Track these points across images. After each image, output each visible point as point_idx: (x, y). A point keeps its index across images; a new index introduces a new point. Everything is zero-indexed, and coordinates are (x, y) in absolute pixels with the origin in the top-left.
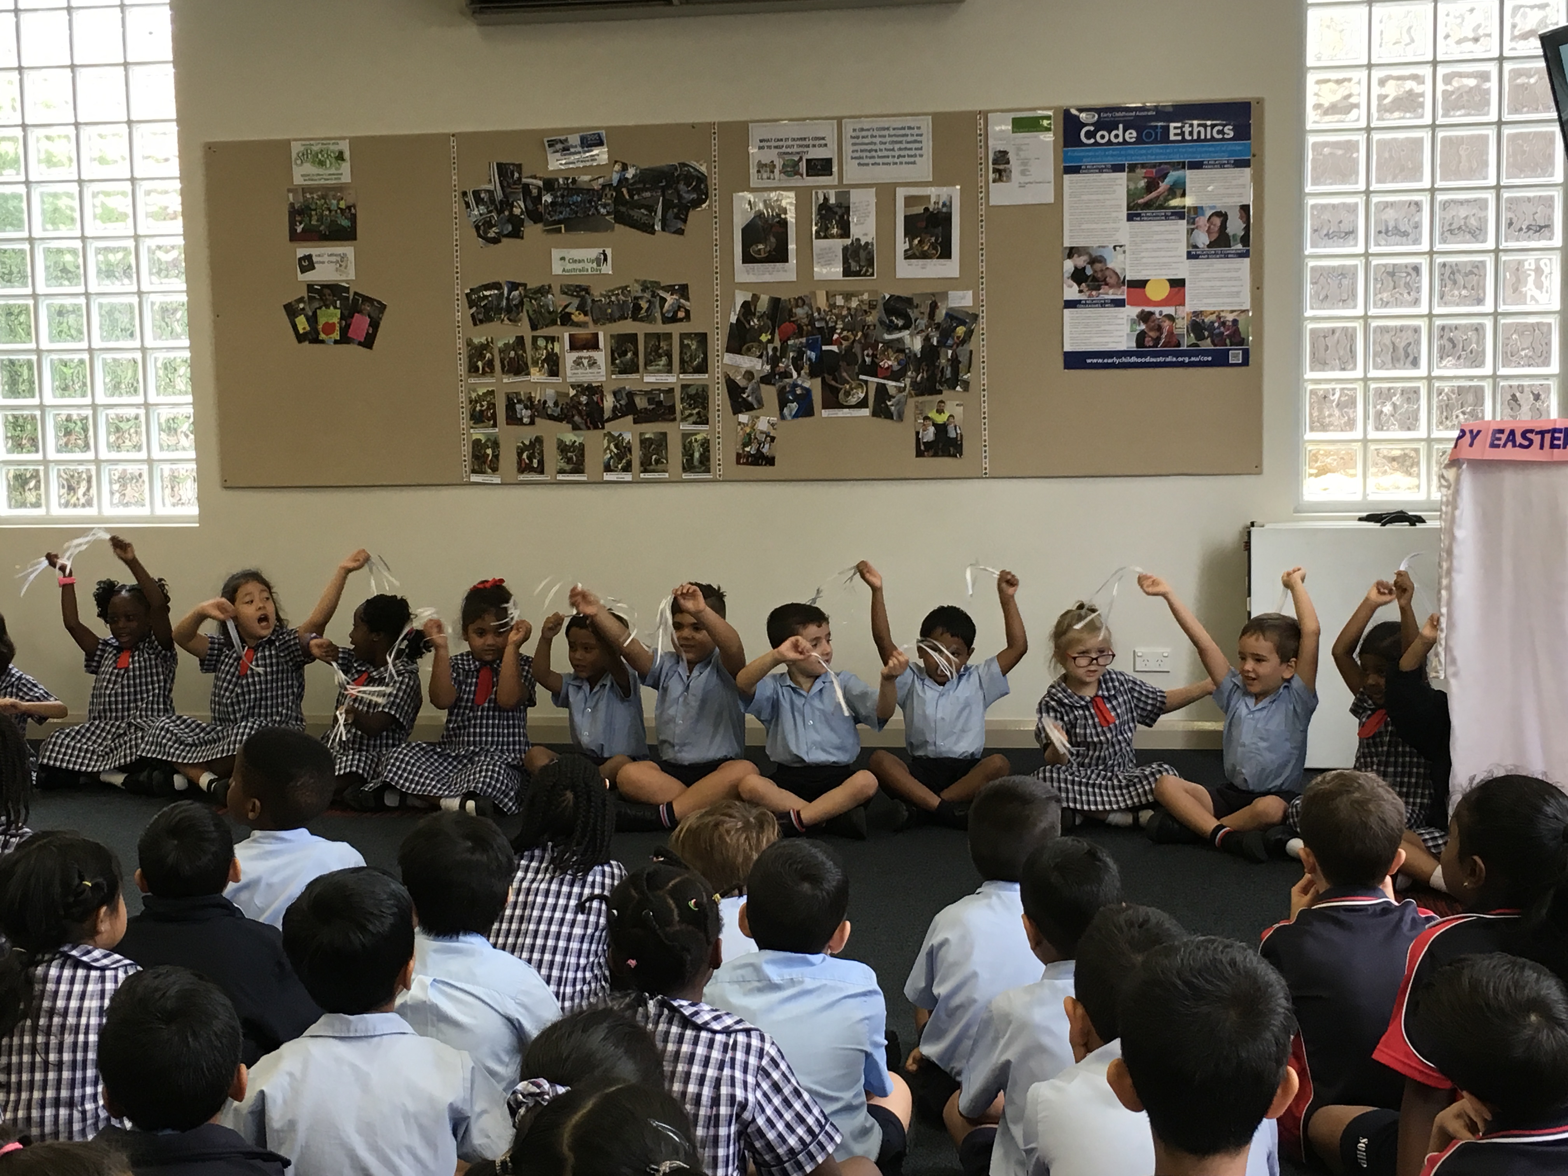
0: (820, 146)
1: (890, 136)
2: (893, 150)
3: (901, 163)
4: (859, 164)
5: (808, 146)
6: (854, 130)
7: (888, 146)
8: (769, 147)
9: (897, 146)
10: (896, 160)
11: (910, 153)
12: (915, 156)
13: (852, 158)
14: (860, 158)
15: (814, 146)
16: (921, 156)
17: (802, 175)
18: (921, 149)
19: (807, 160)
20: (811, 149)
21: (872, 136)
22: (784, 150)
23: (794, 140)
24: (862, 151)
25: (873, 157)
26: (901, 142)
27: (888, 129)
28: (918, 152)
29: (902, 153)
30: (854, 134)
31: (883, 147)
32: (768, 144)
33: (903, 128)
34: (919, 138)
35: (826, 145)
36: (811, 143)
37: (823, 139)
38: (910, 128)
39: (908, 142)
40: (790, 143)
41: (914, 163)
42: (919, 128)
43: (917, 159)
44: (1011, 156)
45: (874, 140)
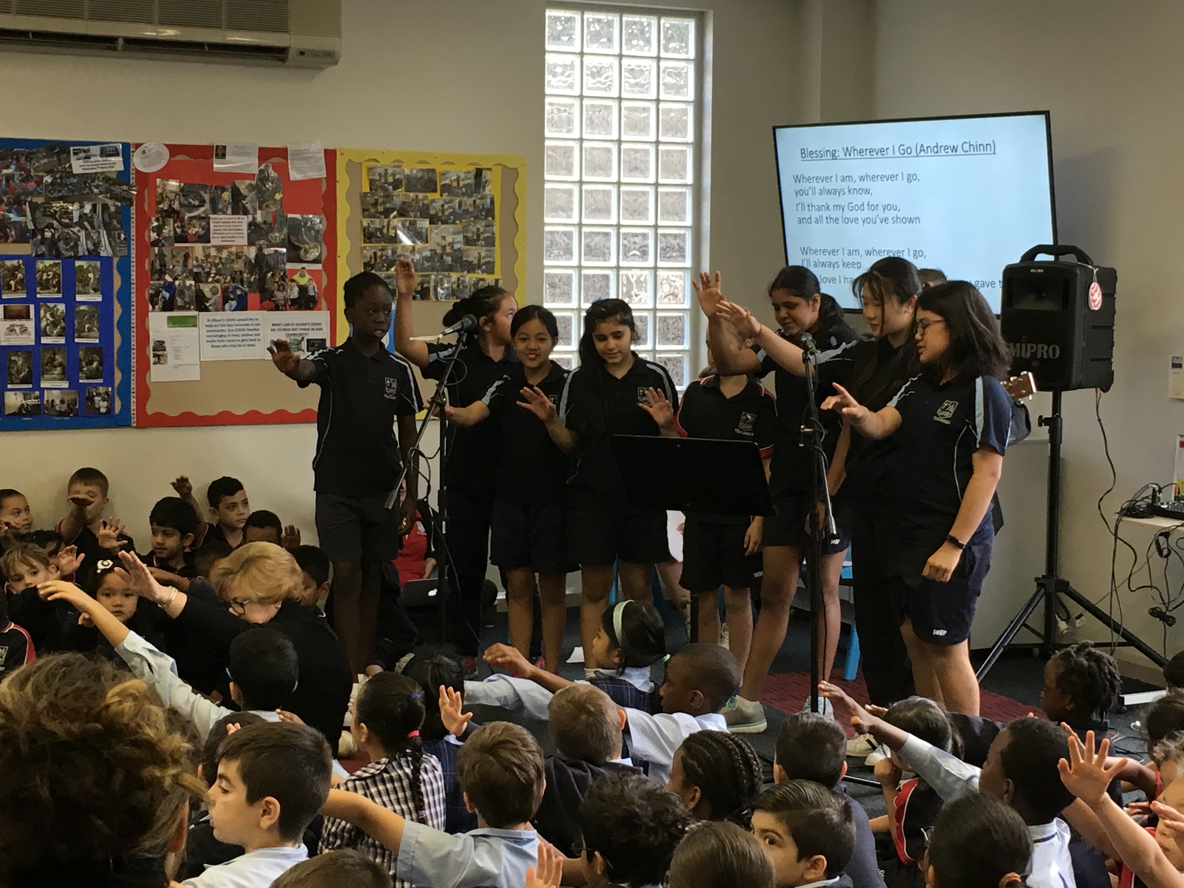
0: (317, 329)
1: (236, 325)
2: (238, 335)
3: (244, 345)
4: (213, 346)
5: (308, 329)
6: (208, 320)
7: (234, 333)
8: (279, 330)
9: (240, 333)
10: (240, 343)
11: (251, 338)
12: (255, 340)
13: (207, 341)
14: (214, 341)
15: (313, 329)
16: (259, 340)
17: (303, 351)
18: (259, 335)
19: (308, 340)
20: (310, 332)
21: (222, 325)
22: (291, 332)
23: (298, 324)
24: (214, 336)
25: (223, 341)
26: (244, 330)
27: (234, 320)
28: (257, 337)
29: (245, 338)
30: (208, 324)
31: (231, 333)
32: (279, 327)
33: (246, 320)
34: (257, 327)
35: (321, 329)
36: (311, 327)
37: (320, 324)
38: (250, 319)
39: (248, 330)
40: (295, 327)
41: (254, 345)
42: (257, 319)
43: (256, 343)
44: (166, 345)
45: (224, 328)
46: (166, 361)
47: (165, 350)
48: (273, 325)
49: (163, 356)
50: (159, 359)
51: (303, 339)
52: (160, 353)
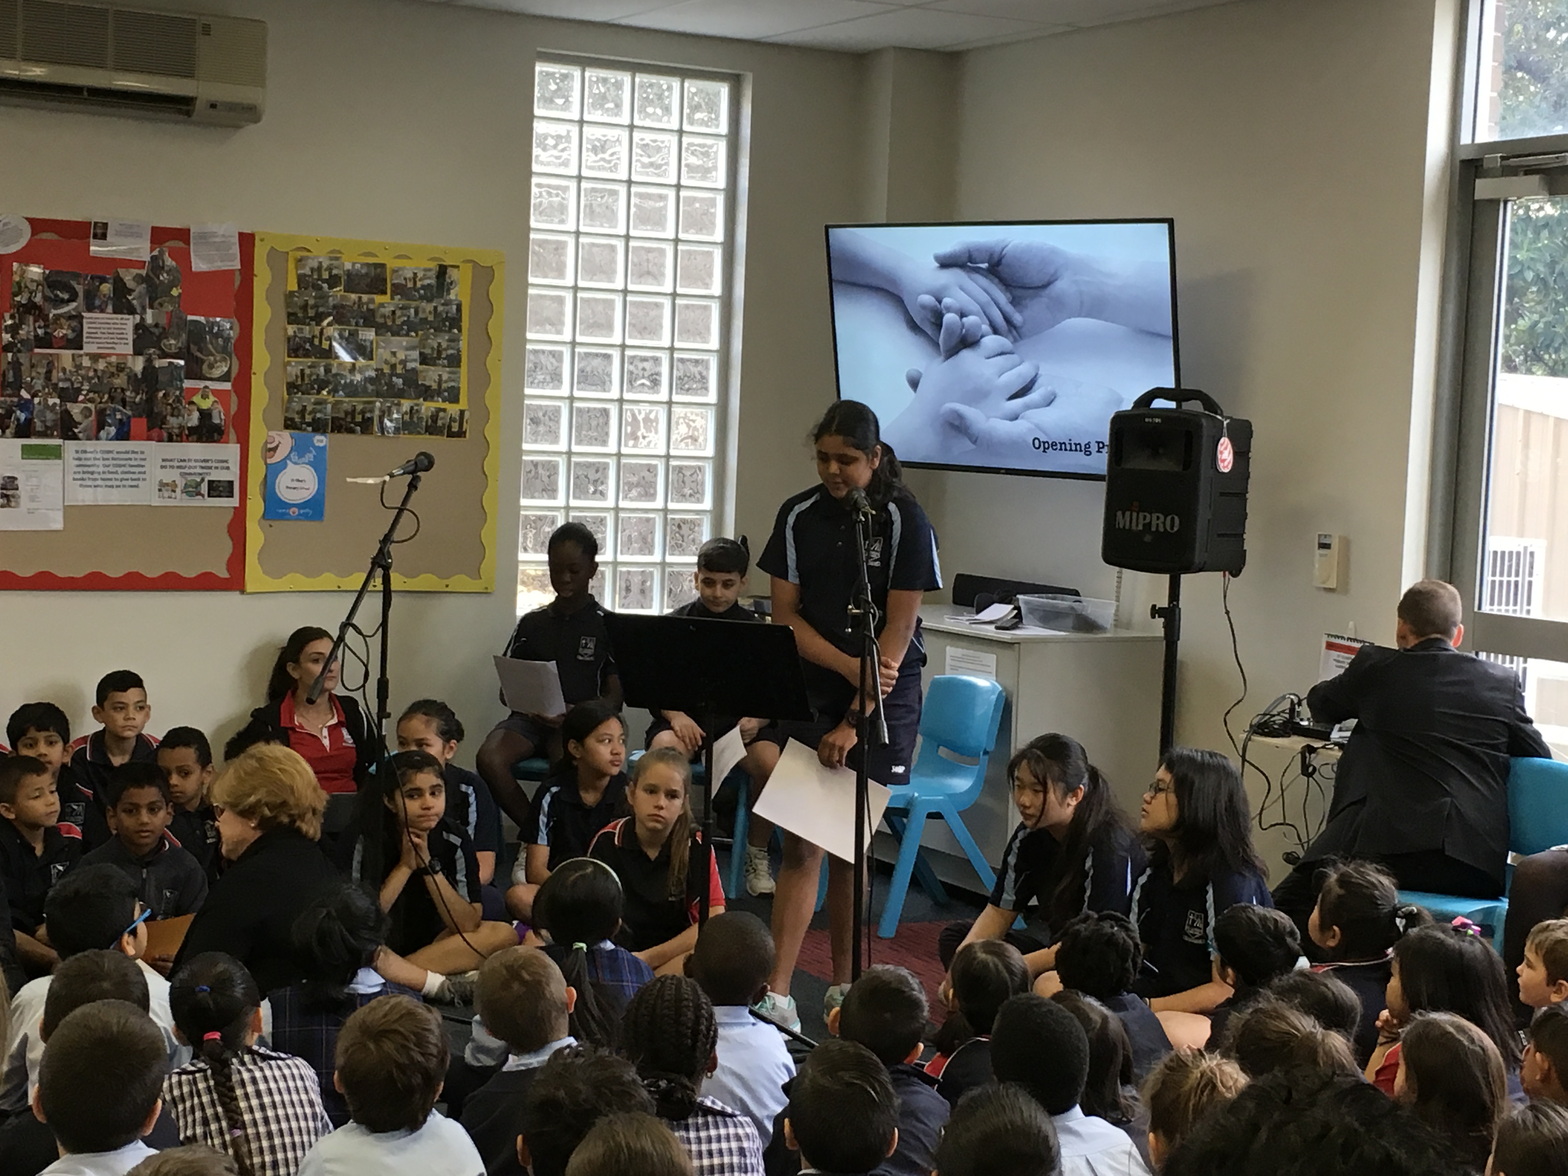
0: (223, 468)
1: (113, 459)
2: (116, 473)
3: (124, 486)
4: (81, 486)
5: (210, 468)
6: (77, 452)
7: (111, 469)
8: (172, 467)
9: (120, 470)
10: (118, 483)
11: (134, 476)
12: (138, 479)
13: (74, 479)
14: (83, 479)
15: (216, 468)
16: (144, 480)
17: (203, 496)
18: (144, 473)
19: (210, 483)
20: (212, 471)
21: (95, 459)
22: (187, 471)
23: (196, 461)
24: (84, 473)
25: (96, 479)
26: (124, 466)
27: (111, 452)
28: (142, 476)
29: (125, 476)
30: (76, 456)
31: (106, 469)
32: (172, 464)
33: (127, 452)
34: (142, 463)
35: (228, 468)
36: (214, 465)
37: (226, 461)
38: (133, 452)
39: (132, 466)
40: (193, 464)
41: (137, 486)
42: (142, 453)
43: (140, 483)
44: (20, 483)
45: (97, 462)
46: (18, 505)
47: (17, 489)
48: (163, 460)
49: (13, 496)
50: (9, 501)
51: (203, 480)
52: (9, 493)
